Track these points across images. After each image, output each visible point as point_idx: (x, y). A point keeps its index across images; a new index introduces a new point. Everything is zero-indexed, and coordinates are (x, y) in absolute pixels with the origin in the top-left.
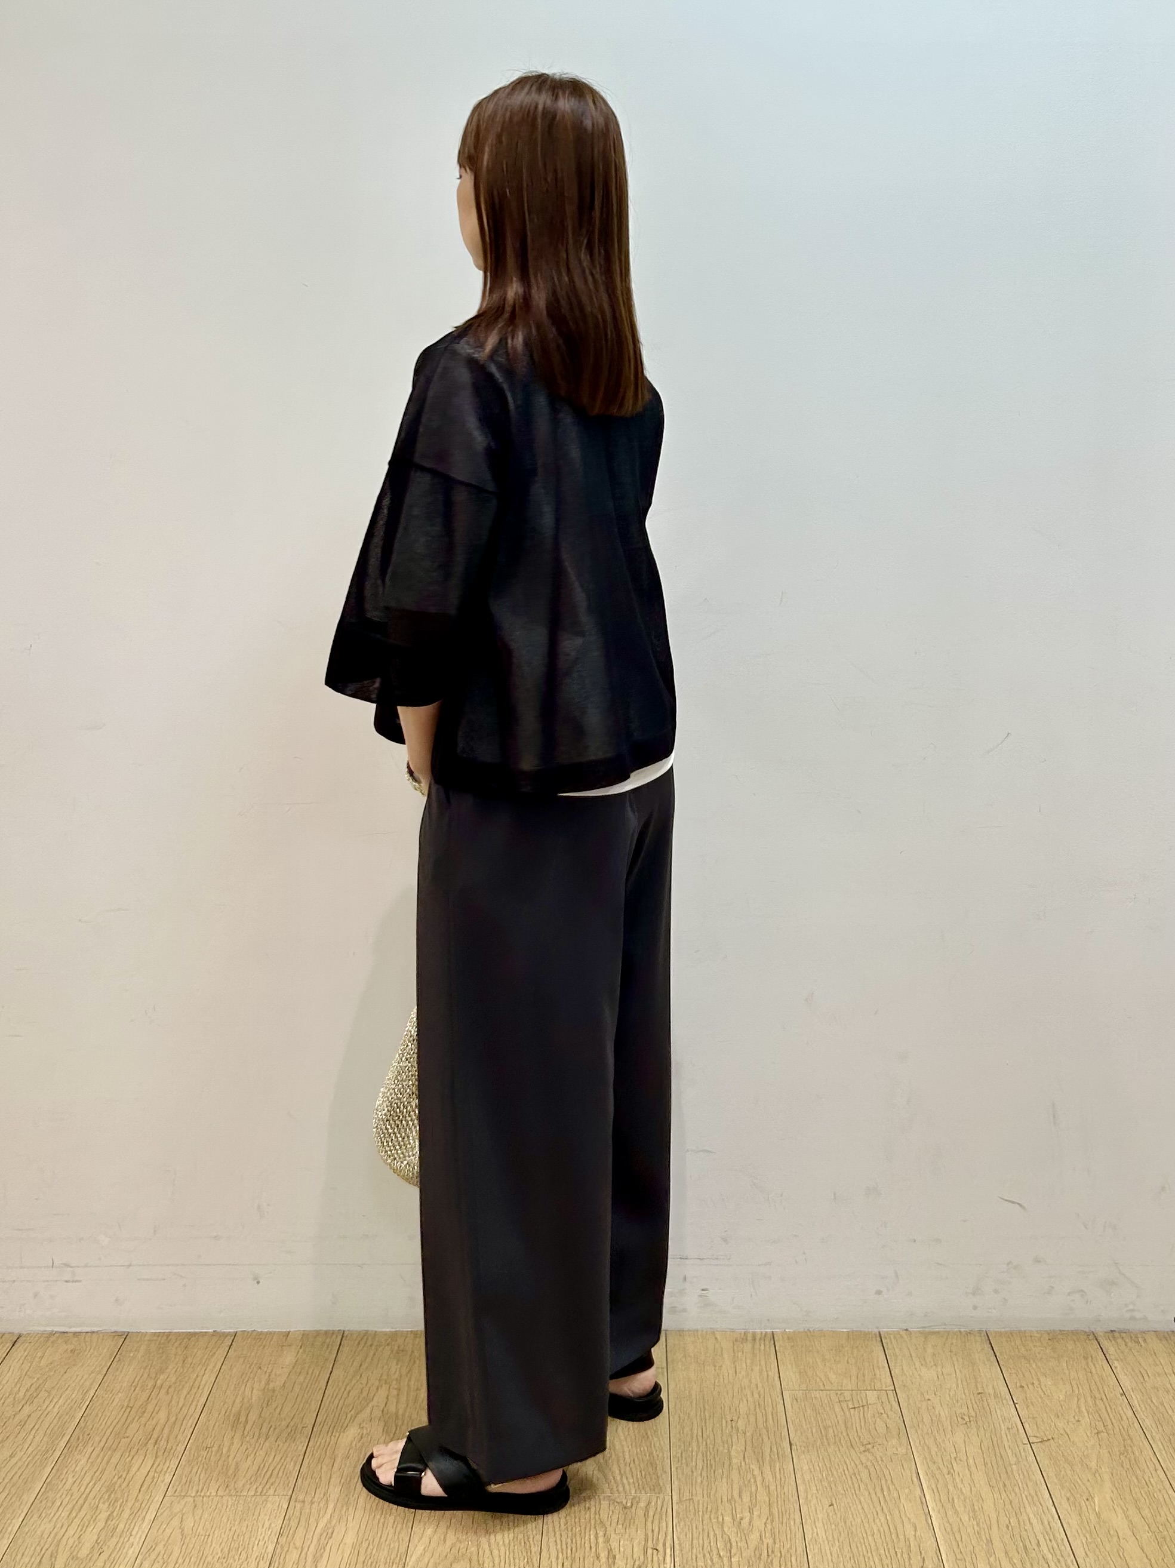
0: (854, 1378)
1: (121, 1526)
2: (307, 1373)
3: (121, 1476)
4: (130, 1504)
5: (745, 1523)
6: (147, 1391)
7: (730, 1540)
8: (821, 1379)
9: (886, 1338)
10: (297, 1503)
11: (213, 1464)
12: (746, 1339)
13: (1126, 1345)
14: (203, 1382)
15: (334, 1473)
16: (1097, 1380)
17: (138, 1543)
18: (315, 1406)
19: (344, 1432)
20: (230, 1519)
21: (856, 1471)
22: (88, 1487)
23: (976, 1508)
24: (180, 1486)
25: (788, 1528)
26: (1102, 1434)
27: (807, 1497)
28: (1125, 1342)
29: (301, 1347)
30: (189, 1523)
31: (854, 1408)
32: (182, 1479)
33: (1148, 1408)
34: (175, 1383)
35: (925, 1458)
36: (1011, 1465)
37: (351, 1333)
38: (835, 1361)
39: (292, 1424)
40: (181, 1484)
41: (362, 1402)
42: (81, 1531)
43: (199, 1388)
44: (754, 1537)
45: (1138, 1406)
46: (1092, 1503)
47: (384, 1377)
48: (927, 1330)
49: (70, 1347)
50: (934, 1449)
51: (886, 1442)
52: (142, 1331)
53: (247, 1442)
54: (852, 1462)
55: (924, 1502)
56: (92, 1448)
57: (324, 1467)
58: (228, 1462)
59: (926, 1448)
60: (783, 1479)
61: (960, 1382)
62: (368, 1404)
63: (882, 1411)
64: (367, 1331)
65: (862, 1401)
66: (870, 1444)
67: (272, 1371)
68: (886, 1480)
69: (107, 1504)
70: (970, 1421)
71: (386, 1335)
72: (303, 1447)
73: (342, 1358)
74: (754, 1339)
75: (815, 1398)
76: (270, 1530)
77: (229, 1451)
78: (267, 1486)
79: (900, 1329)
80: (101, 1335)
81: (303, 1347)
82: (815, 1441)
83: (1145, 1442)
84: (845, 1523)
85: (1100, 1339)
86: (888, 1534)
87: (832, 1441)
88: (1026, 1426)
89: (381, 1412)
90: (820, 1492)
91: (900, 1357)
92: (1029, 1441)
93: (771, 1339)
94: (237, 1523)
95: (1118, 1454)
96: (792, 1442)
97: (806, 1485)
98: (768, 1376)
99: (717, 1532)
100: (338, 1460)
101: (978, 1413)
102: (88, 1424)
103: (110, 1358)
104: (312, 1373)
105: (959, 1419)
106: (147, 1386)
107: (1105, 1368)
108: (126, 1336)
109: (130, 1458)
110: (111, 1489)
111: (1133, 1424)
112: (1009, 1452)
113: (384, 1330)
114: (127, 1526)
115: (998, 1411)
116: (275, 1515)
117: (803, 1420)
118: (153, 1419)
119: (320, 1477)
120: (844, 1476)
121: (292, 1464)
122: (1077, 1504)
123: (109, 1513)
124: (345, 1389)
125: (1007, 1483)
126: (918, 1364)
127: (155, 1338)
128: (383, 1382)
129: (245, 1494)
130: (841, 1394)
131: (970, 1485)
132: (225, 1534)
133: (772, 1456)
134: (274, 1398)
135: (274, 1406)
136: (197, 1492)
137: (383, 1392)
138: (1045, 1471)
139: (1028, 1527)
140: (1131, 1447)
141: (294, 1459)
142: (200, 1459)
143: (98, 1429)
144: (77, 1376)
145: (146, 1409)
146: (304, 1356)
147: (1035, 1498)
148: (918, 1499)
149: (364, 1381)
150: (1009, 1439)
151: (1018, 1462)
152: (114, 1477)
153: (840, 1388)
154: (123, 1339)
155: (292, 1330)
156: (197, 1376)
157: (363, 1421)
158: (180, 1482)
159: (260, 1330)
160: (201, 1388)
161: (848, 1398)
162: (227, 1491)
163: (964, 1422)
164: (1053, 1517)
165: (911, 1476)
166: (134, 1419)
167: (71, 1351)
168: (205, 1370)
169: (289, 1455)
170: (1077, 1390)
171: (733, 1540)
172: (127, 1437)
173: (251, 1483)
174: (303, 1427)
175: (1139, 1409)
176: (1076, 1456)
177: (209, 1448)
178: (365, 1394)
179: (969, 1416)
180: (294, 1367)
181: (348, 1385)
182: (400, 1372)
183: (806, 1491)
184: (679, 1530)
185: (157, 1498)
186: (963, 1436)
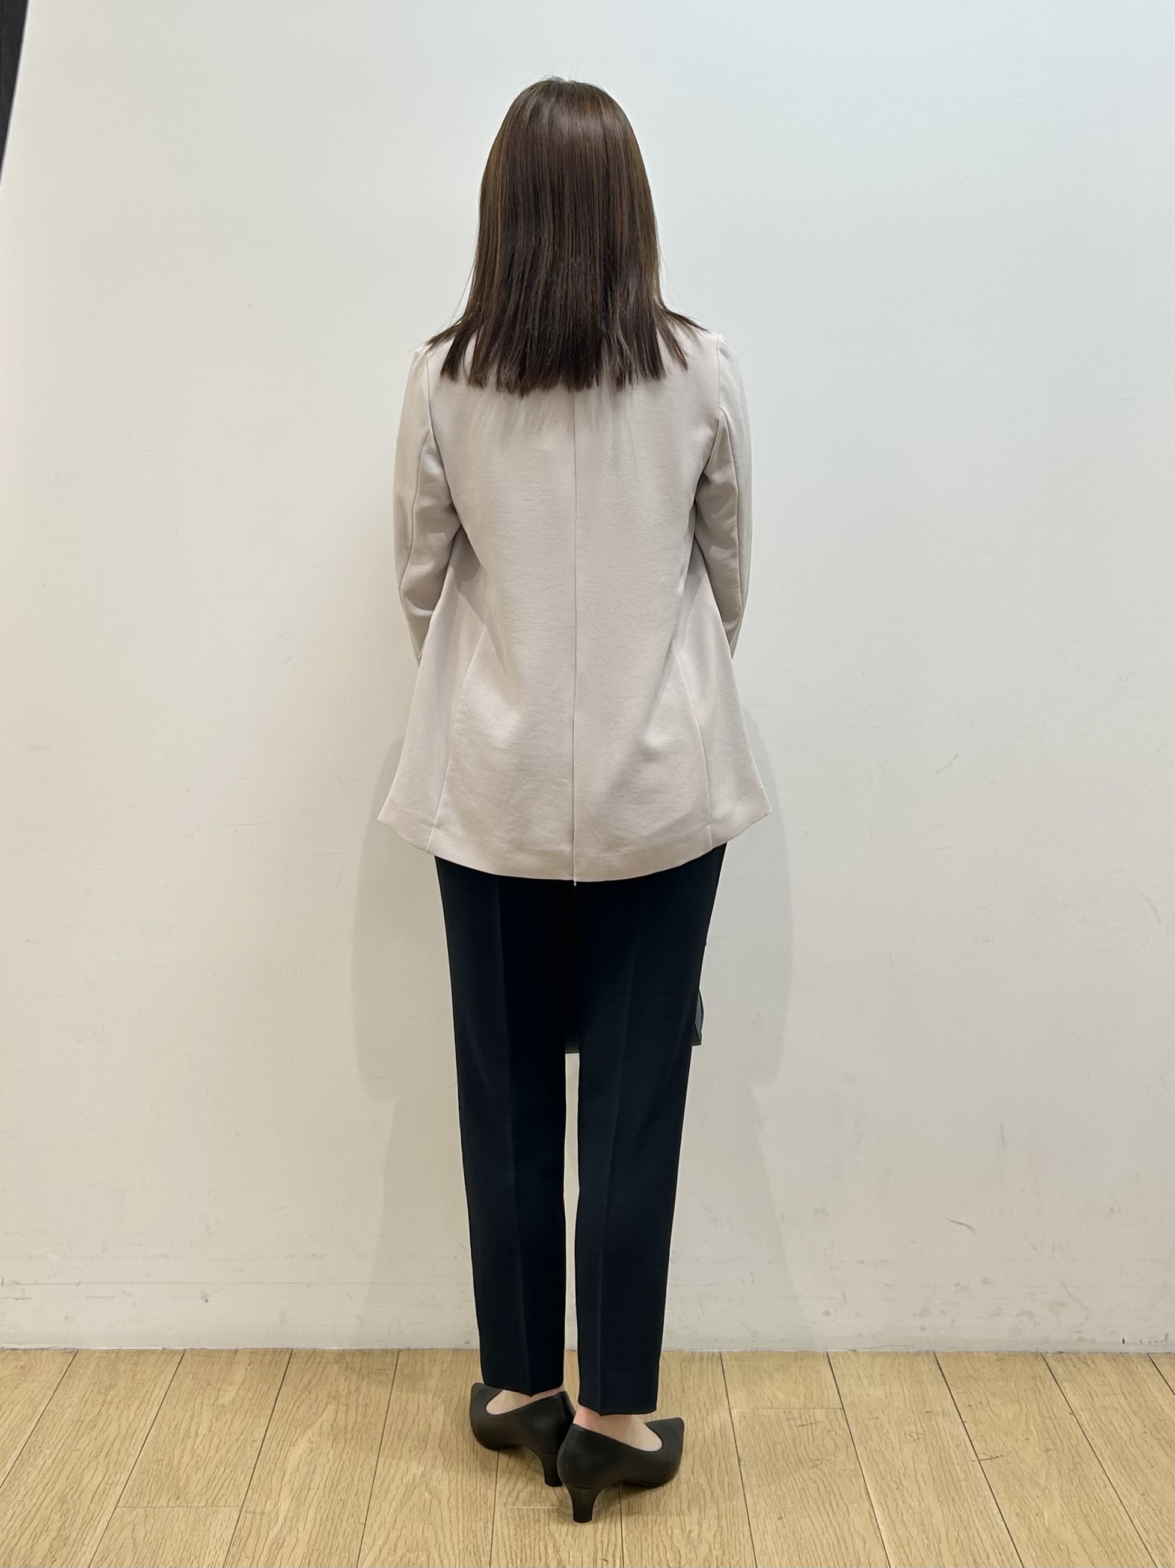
0: (802, 1396)
1: (73, 1535)
2: (257, 1390)
3: (73, 1487)
4: (81, 1515)
5: (694, 1535)
6: (98, 1406)
7: (679, 1551)
8: (768, 1397)
9: (833, 1359)
10: (248, 1514)
11: (163, 1476)
12: (694, 1359)
13: (1075, 1366)
14: (153, 1398)
15: (285, 1485)
16: (1046, 1400)
17: (91, 1551)
18: (263, 1422)
19: (293, 1446)
20: (183, 1527)
21: (804, 1485)
22: (40, 1498)
23: (926, 1522)
24: (131, 1497)
25: (737, 1541)
26: (1051, 1451)
27: (756, 1511)
28: (1073, 1363)
29: (250, 1364)
30: (141, 1533)
31: (803, 1425)
32: (133, 1491)
33: (1097, 1426)
34: (125, 1398)
35: (874, 1474)
36: (959, 1481)
37: (299, 1351)
38: (783, 1380)
39: (242, 1438)
40: (133, 1495)
41: (312, 1417)
42: (34, 1539)
43: (148, 1403)
44: (704, 1548)
45: (1086, 1423)
46: (1042, 1519)
47: (334, 1393)
48: (875, 1350)
49: (22, 1363)
50: (882, 1466)
51: (835, 1459)
52: (92, 1348)
53: (198, 1455)
54: (801, 1478)
55: (873, 1516)
56: (44, 1461)
57: (274, 1481)
58: (179, 1475)
59: (874, 1464)
60: (732, 1494)
61: (908, 1400)
62: (317, 1420)
63: (831, 1429)
64: (316, 1349)
65: (810, 1419)
66: (818, 1460)
67: (221, 1388)
68: (835, 1495)
69: (59, 1515)
70: (918, 1439)
71: (333, 1353)
72: (253, 1460)
73: (291, 1373)
74: (702, 1359)
75: (764, 1416)
76: (222, 1540)
77: (179, 1464)
78: (219, 1497)
79: (848, 1350)
80: (51, 1352)
81: (252, 1364)
82: (763, 1457)
83: (1094, 1460)
84: (794, 1536)
85: (1048, 1360)
86: (837, 1548)
87: (781, 1457)
88: (974, 1443)
89: (330, 1428)
90: (768, 1506)
91: (848, 1377)
92: (977, 1458)
93: (718, 1359)
94: (188, 1533)
95: (1067, 1471)
96: (740, 1458)
97: (754, 1499)
98: (716, 1393)
99: (666, 1544)
100: (289, 1472)
101: (926, 1429)
102: (39, 1438)
103: (61, 1373)
104: (261, 1389)
105: (908, 1437)
106: (97, 1400)
107: (1054, 1389)
108: (76, 1353)
109: (81, 1471)
110: (63, 1500)
111: (1082, 1442)
112: (958, 1468)
113: (332, 1348)
114: (79, 1536)
115: (947, 1430)
116: (225, 1526)
117: (752, 1437)
118: (104, 1432)
119: (271, 1489)
120: (793, 1491)
121: (243, 1476)
122: (1026, 1518)
123: (61, 1523)
124: (294, 1405)
125: (957, 1498)
126: (866, 1384)
127: (105, 1355)
128: (332, 1398)
129: (196, 1505)
130: (789, 1412)
131: (918, 1499)
132: (176, 1543)
133: (720, 1471)
134: (223, 1413)
135: (224, 1420)
136: (149, 1503)
137: (331, 1407)
138: (994, 1487)
139: (977, 1541)
140: (1080, 1464)
141: (244, 1471)
142: (150, 1472)
143: (49, 1443)
144: (28, 1391)
145: (97, 1423)
146: (253, 1374)
147: (985, 1513)
148: (868, 1514)
149: (313, 1396)
150: (958, 1457)
151: (967, 1479)
152: (66, 1489)
153: (788, 1407)
154: (73, 1357)
155: (240, 1348)
156: (147, 1392)
157: (313, 1436)
158: (131, 1494)
159: (208, 1348)
160: (151, 1402)
161: (796, 1414)
162: (178, 1502)
163: (912, 1439)
164: (1002, 1532)
165: (860, 1491)
166: (84, 1433)
167: (22, 1367)
168: (155, 1386)
169: (239, 1468)
170: (1026, 1409)
171: (682, 1552)
172: (79, 1450)
173: (202, 1495)
174: (253, 1441)
175: (1088, 1427)
176: (1025, 1473)
177: (160, 1460)
178: (314, 1410)
179: (917, 1434)
180: (242, 1384)
181: (297, 1400)
182: (348, 1388)
183: (755, 1504)
184: (627, 1540)
185: (107, 1510)
186: (912, 1453)
